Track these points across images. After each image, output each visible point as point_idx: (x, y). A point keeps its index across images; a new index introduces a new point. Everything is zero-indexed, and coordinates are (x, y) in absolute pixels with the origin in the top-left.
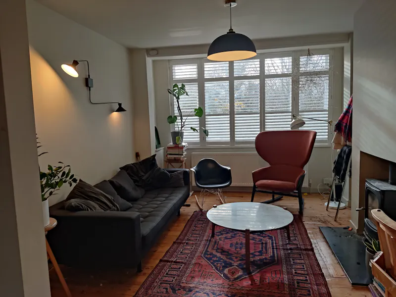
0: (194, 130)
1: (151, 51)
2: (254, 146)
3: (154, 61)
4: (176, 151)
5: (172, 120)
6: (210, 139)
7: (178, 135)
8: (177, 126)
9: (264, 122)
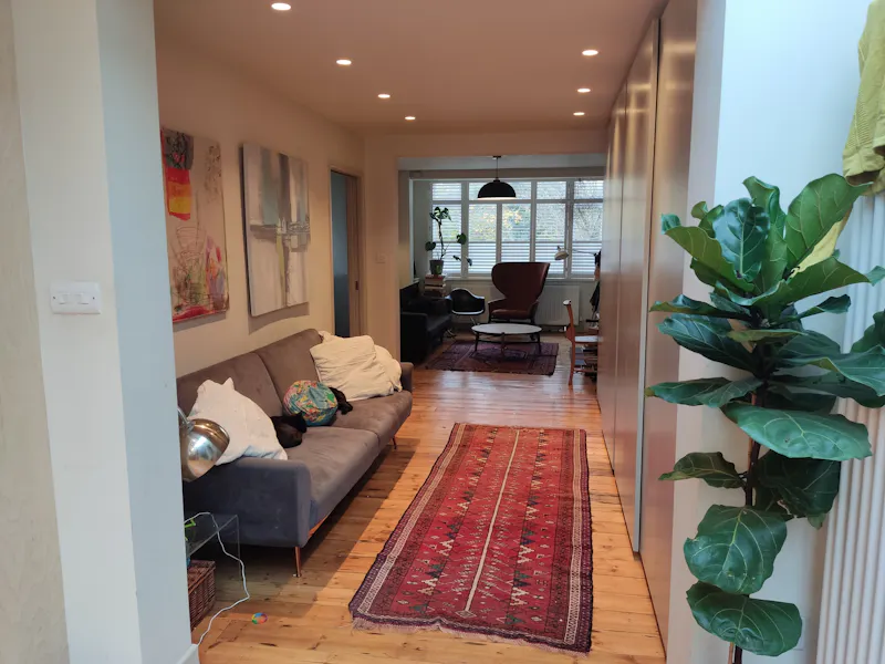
0: (457, 258)
1: (413, 174)
2: (490, 278)
3: (414, 183)
4: (435, 283)
5: (431, 246)
6: (472, 269)
7: (437, 265)
8: (436, 254)
9: (535, 253)
